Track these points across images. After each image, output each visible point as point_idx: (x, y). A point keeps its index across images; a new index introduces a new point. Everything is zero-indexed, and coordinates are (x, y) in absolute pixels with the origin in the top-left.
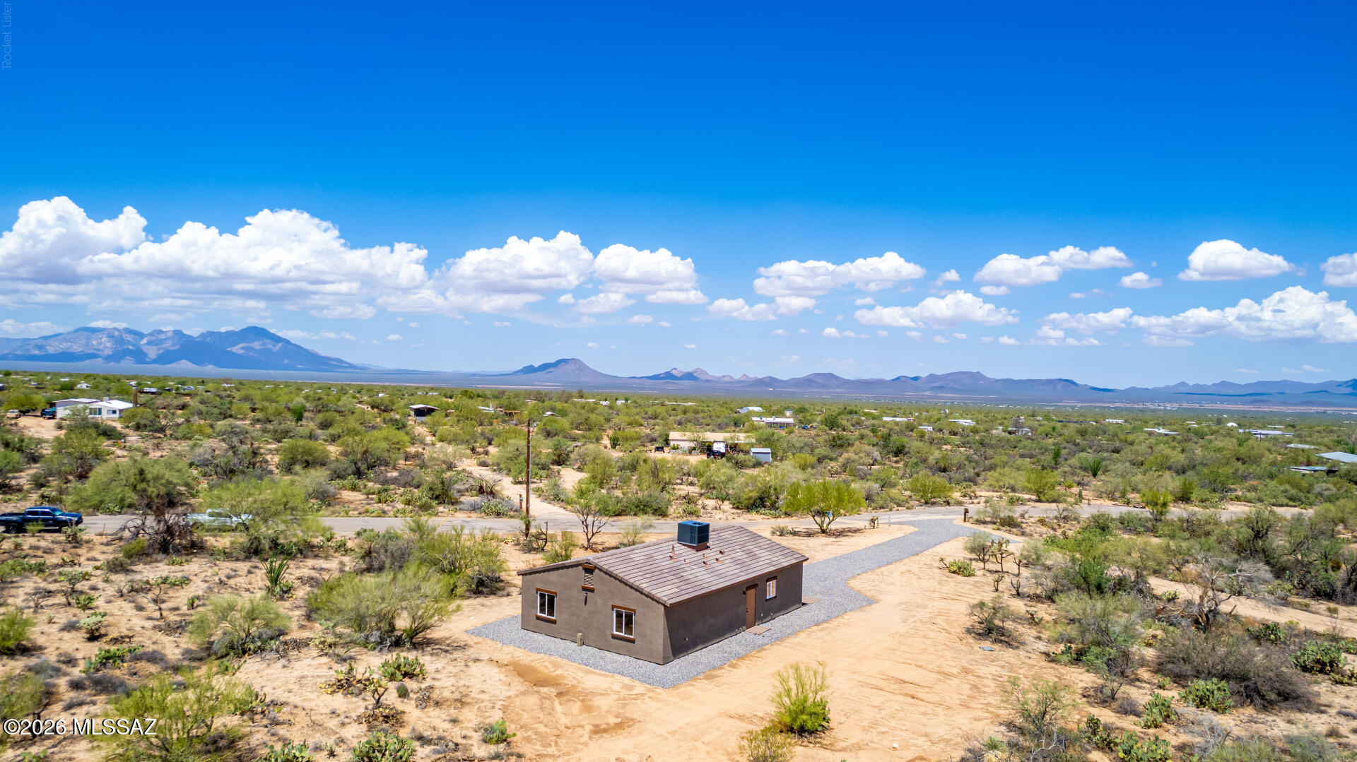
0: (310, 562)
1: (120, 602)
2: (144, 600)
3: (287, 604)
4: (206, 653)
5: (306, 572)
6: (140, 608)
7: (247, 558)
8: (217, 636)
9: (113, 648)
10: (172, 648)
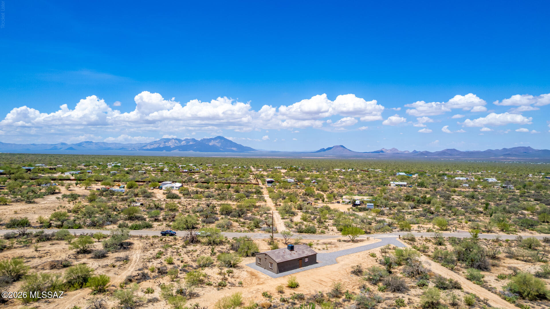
0: (221, 246)
1: (185, 255)
2: (189, 254)
3: (214, 257)
4: (200, 266)
5: (220, 249)
6: (189, 256)
7: (208, 245)
8: (201, 263)
9: (185, 264)
10: (194, 265)
